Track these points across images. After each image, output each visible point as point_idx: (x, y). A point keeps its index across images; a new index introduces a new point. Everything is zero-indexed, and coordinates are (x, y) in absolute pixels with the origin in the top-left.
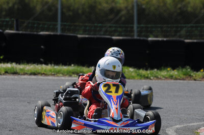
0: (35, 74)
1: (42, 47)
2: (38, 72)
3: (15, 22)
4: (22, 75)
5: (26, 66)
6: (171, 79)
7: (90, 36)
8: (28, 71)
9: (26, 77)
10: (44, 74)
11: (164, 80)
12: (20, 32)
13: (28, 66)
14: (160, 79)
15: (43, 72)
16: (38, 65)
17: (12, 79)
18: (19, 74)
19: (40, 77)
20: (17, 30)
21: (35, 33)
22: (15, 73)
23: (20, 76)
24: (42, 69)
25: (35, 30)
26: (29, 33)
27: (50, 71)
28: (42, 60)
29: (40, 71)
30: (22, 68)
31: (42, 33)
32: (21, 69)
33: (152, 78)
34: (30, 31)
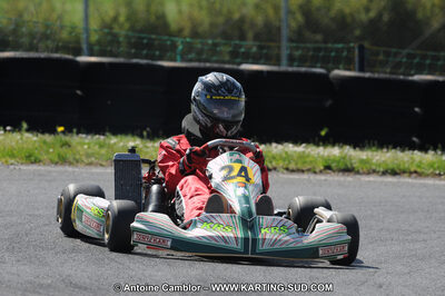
0: (394, 173)
1: (417, 109)
2: (402, 167)
3: (357, 51)
4: (364, 173)
5: (375, 153)
8: (379, 165)
9: (372, 178)
10: (416, 172)
12: (367, 75)
13: (379, 152)
15: (412, 170)
16: (403, 151)
17: (340, 184)
18: (358, 173)
19: (405, 179)
20: (361, 69)
21: (401, 77)
22: (348, 170)
23: (358, 176)
24: (413, 160)
25: (401, 70)
26: (388, 76)
28: (415, 139)
29: (406, 165)
30: (365, 157)
31: (416, 78)
32: (362, 161)
34: (391, 73)
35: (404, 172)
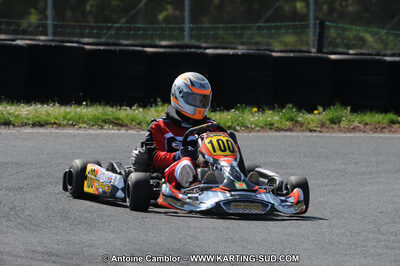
0: (41, 125)
6: (271, 129)
7: (106, 47)
10: (55, 123)
14: (252, 130)
27: (64, 117)
33: (238, 128)
35: (47, 124)
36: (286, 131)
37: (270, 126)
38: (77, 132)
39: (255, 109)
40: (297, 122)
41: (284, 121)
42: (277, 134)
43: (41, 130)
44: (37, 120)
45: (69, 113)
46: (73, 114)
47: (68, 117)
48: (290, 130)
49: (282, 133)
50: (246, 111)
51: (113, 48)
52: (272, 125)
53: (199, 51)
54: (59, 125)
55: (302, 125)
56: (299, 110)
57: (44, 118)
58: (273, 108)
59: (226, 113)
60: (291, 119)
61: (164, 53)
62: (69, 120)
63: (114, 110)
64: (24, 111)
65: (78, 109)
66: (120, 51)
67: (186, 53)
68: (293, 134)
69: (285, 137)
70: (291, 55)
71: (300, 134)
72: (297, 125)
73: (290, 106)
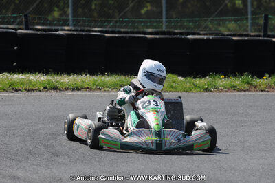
6: (235, 90)
7: (119, 35)
11: (226, 91)
14: (222, 90)
27: (94, 84)
33: (212, 89)
36: (245, 91)
37: (234, 88)
38: (103, 93)
39: (223, 76)
40: (252, 84)
41: (243, 85)
42: (239, 93)
43: (79, 93)
44: (76, 86)
45: (96, 81)
46: (99, 81)
47: (96, 83)
48: (248, 90)
49: (242, 93)
50: (216, 78)
51: (124, 35)
52: (236, 87)
53: (183, 37)
54: (90, 89)
55: (255, 87)
56: (253, 77)
57: (80, 84)
58: (235, 75)
59: (203, 79)
60: (248, 83)
61: (159, 38)
62: (97, 86)
63: (127, 78)
64: (66, 79)
65: (103, 78)
66: (129, 37)
67: (174, 38)
68: (250, 93)
69: (244, 95)
70: (246, 38)
71: (254, 93)
72: (252, 87)
73: (247, 73)
